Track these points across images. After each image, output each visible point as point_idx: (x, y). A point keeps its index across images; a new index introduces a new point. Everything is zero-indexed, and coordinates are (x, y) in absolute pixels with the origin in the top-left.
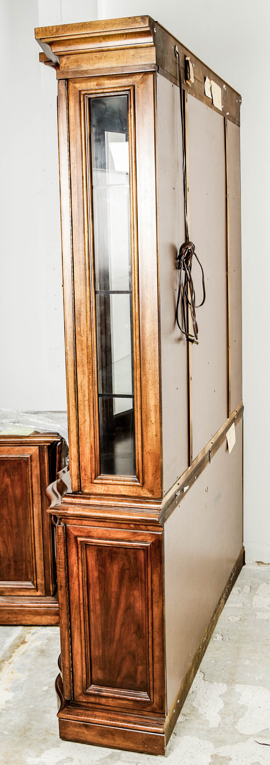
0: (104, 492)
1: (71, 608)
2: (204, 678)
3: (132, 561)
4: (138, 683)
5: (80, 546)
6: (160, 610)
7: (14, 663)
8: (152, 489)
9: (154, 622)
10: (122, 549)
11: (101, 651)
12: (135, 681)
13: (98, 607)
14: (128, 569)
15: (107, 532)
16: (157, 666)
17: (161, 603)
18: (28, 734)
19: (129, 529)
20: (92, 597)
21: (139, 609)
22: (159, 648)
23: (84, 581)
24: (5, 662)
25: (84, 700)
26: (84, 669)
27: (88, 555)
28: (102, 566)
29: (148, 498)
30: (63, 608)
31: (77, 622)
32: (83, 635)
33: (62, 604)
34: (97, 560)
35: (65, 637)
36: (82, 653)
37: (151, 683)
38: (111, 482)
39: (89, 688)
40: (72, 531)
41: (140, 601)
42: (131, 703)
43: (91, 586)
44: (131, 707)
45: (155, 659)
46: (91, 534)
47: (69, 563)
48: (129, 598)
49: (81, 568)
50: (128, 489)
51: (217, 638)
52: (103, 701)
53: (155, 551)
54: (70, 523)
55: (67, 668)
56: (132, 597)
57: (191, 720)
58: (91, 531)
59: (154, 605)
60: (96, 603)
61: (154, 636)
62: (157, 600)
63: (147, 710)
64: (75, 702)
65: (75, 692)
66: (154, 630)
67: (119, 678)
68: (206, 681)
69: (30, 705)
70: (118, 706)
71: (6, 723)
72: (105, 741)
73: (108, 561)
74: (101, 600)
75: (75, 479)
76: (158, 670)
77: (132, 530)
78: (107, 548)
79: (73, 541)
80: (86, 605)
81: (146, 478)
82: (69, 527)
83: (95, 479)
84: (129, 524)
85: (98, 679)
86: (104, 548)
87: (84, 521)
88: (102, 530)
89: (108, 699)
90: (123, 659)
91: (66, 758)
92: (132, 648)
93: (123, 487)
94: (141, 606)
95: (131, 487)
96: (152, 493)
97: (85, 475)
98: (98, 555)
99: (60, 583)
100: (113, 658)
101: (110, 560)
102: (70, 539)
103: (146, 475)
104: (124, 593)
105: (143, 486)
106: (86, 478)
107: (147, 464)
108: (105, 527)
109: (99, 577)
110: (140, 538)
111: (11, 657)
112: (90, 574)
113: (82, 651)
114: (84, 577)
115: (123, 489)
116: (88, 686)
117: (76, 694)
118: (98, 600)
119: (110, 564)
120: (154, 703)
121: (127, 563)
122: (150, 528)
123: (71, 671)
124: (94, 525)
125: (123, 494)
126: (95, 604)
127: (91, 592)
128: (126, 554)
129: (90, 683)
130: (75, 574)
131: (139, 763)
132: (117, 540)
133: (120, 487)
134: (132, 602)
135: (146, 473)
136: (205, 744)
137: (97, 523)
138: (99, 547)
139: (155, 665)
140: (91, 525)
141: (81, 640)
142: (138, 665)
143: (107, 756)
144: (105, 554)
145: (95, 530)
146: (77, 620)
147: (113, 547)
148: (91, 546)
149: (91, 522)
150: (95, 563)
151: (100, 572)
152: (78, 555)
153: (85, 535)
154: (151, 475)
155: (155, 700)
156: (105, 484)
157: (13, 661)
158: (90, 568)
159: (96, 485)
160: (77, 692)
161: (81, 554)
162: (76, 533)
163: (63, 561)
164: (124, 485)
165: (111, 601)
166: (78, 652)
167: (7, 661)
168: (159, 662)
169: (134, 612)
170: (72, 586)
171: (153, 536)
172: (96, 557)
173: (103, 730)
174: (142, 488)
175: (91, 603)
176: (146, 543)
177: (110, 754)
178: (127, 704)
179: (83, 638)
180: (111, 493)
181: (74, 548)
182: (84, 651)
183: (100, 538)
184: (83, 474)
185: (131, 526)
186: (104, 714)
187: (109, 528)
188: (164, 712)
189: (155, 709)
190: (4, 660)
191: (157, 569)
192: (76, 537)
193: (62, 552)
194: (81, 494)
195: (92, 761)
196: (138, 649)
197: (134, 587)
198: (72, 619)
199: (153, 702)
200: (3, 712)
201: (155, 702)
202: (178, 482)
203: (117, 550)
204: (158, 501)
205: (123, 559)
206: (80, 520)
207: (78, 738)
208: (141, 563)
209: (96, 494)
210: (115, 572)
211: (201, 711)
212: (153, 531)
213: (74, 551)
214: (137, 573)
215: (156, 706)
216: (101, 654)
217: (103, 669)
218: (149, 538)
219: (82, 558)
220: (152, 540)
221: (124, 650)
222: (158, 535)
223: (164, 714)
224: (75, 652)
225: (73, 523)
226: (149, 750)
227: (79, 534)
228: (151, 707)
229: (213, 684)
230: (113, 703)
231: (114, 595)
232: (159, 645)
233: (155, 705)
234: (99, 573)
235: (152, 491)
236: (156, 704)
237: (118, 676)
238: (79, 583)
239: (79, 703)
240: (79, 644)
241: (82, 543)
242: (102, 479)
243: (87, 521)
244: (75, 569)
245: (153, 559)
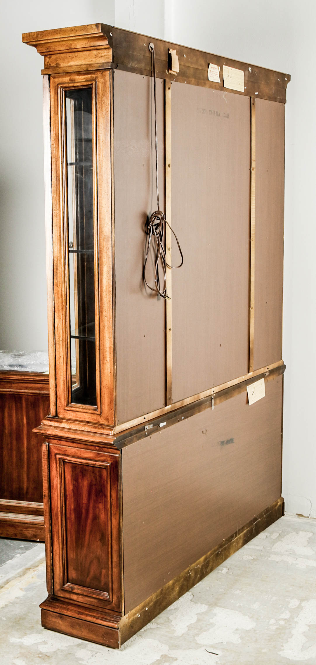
0: (74, 418)
1: (52, 515)
2: (192, 599)
3: (98, 478)
4: (103, 584)
5: (58, 462)
6: (117, 521)
7: (38, 571)
8: (107, 418)
9: (113, 531)
10: (90, 468)
11: (75, 554)
12: (100, 581)
13: (73, 516)
14: (95, 485)
15: (78, 452)
16: (115, 570)
17: (118, 516)
18: (21, 621)
19: (95, 451)
20: (69, 507)
21: (103, 520)
22: (116, 554)
23: (61, 493)
24: (31, 569)
25: (62, 596)
26: (61, 568)
27: (65, 471)
28: (76, 481)
29: (104, 425)
30: (46, 514)
31: (56, 527)
32: (60, 538)
33: (45, 511)
34: (72, 475)
35: (47, 540)
36: (60, 554)
37: (110, 584)
38: (77, 409)
39: (65, 585)
40: (53, 449)
41: (104, 513)
42: (96, 601)
43: (68, 497)
44: (95, 604)
45: (114, 564)
46: (67, 453)
47: (51, 476)
48: (95, 509)
49: (59, 481)
50: (90, 417)
51: (222, 571)
52: (74, 597)
53: (114, 470)
54: (52, 443)
55: (49, 566)
56: (98, 509)
57: (162, 628)
58: (66, 450)
59: (113, 518)
60: (72, 513)
61: (113, 543)
62: (114, 513)
63: (107, 608)
64: (55, 597)
65: (55, 587)
66: (113, 539)
67: (88, 578)
68: (192, 602)
69: (34, 602)
70: (86, 603)
71: (8, 612)
72: (74, 632)
73: (80, 477)
74: (75, 509)
75: (53, 405)
76: (115, 574)
77: (97, 451)
78: (80, 466)
79: (53, 457)
80: (64, 513)
81: (103, 407)
82: (50, 445)
83: (67, 406)
84: (95, 446)
85: (73, 578)
86: (77, 465)
87: (62, 442)
88: (75, 450)
89: (79, 596)
90: (91, 562)
91: (42, 642)
92: (98, 553)
93: (87, 414)
94: (104, 518)
95: (92, 415)
96: (108, 421)
97: (60, 403)
98: (72, 471)
99: (45, 493)
100: (84, 561)
101: (81, 476)
102: (51, 455)
103: (104, 405)
104: (91, 505)
105: (101, 414)
106: (61, 406)
107: (104, 396)
108: (77, 448)
109: (73, 491)
110: (102, 458)
111: (38, 566)
112: (67, 488)
113: (59, 552)
114: (61, 489)
115: (87, 416)
116: (64, 583)
117: (56, 590)
118: (73, 510)
119: (82, 480)
120: (112, 602)
121: (94, 480)
122: (110, 450)
123: (52, 569)
124: (69, 445)
125: (87, 420)
126: (70, 513)
127: (68, 502)
128: (93, 472)
129: (66, 581)
130: (55, 485)
131: (99, 652)
132: (86, 459)
133: (84, 414)
134: (97, 513)
135: (103, 404)
136: (162, 647)
137: (72, 444)
138: (73, 464)
139: (113, 569)
140: (68, 445)
141: (59, 543)
142: (102, 568)
143: (76, 644)
144: (78, 470)
145: (70, 449)
146: (56, 526)
147: (83, 465)
148: (68, 463)
149: (66, 442)
150: (71, 477)
151: (74, 486)
152: (57, 470)
153: (62, 453)
154: (107, 406)
155: (114, 599)
156: (74, 411)
158: (67, 482)
159: (67, 411)
160: (56, 587)
161: (59, 469)
162: (56, 451)
163: (47, 474)
164: (87, 413)
165: (82, 511)
166: (57, 553)
167: (33, 569)
168: (116, 566)
169: (99, 522)
170: (53, 496)
171: (112, 457)
172: (72, 473)
173: (74, 622)
174: (101, 417)
175: (68, 512)
176: (106, 463)
177: (79, 644)
178: (93, 601)
179: (60, 541)
180: (78, 419)
181: (55, 463)
182: (61, 552)
183: (73, 457)
184: (58, 402)
185: (97, 448)
186: (75, 609)
187: (81, 448)
188: (120, 611)
189: (113, 607)
191: (115, 486)
192: (56, 454)
193: (46, 467)
194: (56, 419)
195: (62, 646)
196: (103, 555)
197: (99, 500)
198: (53, 525)
199: (111, 601)
200: (10, 604)
201: (113, 602)
202: (145, 416)
203: (87, 468)
204: (111, 428)
205: (91, 475)
206: (60, 440)
207: (55, 628)
208: (104, 480)
209: (67, 419)
210: (85, 487)
211: (173, 623)
212: (113, 453)
213: (54, 466)
214: (102, 489)
215: (115, 606)
216: (75, 557)
217: (76, 570)
218: (109, 459)
219: (60, 473)
220: (111, 460)
221: (92, 555)
222: (116, 457)
223: (121, 613)
224: (55, 553)
225: (54, 443)
226: (107, 643)
227: (58, 452)
228: (110, 605)
229: (196, 605)
230: (82, 599)
231: (84, 506)
232: (116, 552)
233: (113, 605)
234: (73, 487)
235: (107, 419)
236: (114, 603)
237: (87, 577)
238: (58, 493)
239: (58, 598)
240: (58, 546)
241: (60, 460)
242: (71, 407)
243: (64, 442)
244: (55, 481)
245: (112, 477)
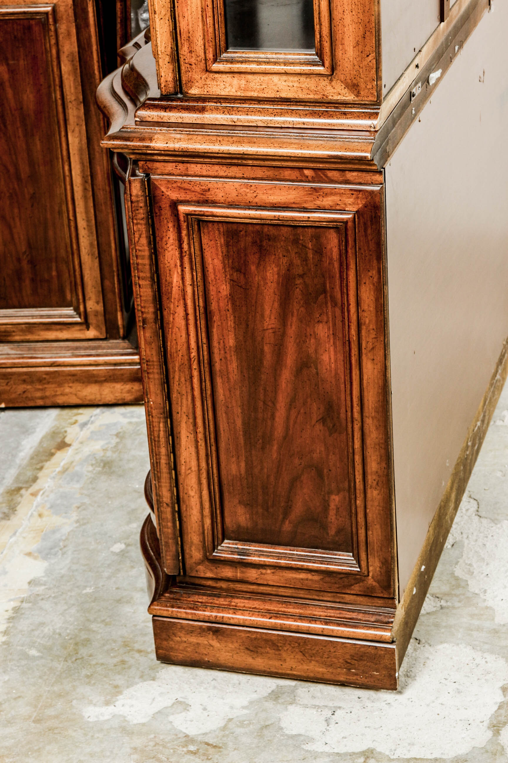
0: (239, 94)
1: (171, 370)
2: (478, 511)
3: (310, 255)
4: (332, 532)
5: (184, 225)
6: (379, 366)
7: (43, 493)
8: (355, 81)
9: (366, 394)
10: (284, 230)
11: (243, 464)
12: (324, 527)
13: (234, 366)
14: (301, 276)
15: (248, 191)
16: (374, 494)
17: (382, 353)
18: (83, 652)
19: (301, 181)
20: (219, 343)
21: (330, 367)
22: (377, 453)
23: (197, 308)
24: (23, 491)
25: (209, 575)
26: (207, 505)
27: (204, 247)
28: (239, 271)
29: (345, 104)
30: (151, 371)
31: (184, 401)
32: (200, 429)
33: (147, 361)
34: (227, 256)
35: (159, 437)
36: (199, 470)
37: (362, 532)
38: (254, 67)
39: (219, 548)
40: (163, 189)
41: (332, 349)
42: (316, 578)
43: (216, 318)
44: (316, 586)
45: (370, 479)
46: (210, 196)
47: (161, 266)
48: (305, 342)
49: (190, 276)
50: (296, 84)
51: (505, 421)
52: (252, 574)
53: (365, 230)
54: (159, 171)
55: (167, 504)
56: (313, 340)
57: (454, 608)
58: (209, 189)
59: (364, 357)
60: (228, 356)
61: (366, 427)
62: (370, 345)
63: (352, 592)
64: (188, 579)
65: (187, 556)
66: (366, 414)
67: (287, 522)
68: (482, 520)
69: (85, 587)
70: (287, 585)
71: (33, 630)
72: (259, 663)
73: (253, 258)
74: (238, 349)
75: (166, 62)
76: (376, 504)
77: (309, 182)
78: (251, 228)
79: (167, 212)
80: (206, 361)
81: (339, 54)
82: (157, 180)
83: (215, 61)
84: (301, 169)
85: (239, 526)
86: (242, 226)
87: (193, 166)
88: (237, 185)
89: (264, 571)
90: (295, 481)
91: (173, 704)
92: (315, 456)
93: (284, 78)
94: (332, 361)
95: (303, 79)
96: (356, 92)
97: (191, 52)
98: (227, 245)
99: (142, 312)
100: (272, 478)
101: (257, 256)
102: (160, 208)
103: (341, 47)
104: (292, 330)
105: (333, 74)
106: (193, 61)
107: (342, 19)
108: (243, 178)
109: (232, 297)
110: (328, 201)
111: (35, 479)
112: (212, 290)
113: (199, 466)
114: (196, 297)
115: (284, 83)
116: (216, 543)
117: (189, 562)
118: (233, 349)
119: (258, 265)
120: (368, 575)
121: (297, 261)
122: (350, 175)
123: (176, 511)
124: (216, 174)
125: (284, 95)
126: (226, 358)
127: (215, 331)
128: (296, 241)
129: (220, 536)
130: (175, 291)
131: (340, 708)
132: (275, 207)
133: (275, 78)
134: (311, 350)
135: (338, 43)
136: (486, 662)
137: (224, 168)
138: (230, 226)
139: (369, 491)
140: (210, 173)
141: (197, 442)
142: (330, 493)
143: (266, 694)
144: (246, 241)
145: (220, 185)
146: (184, 397)
147: (263, 224)
148: (210, 225)
149: (208, 167)
150: (223, 262)
151: (234, 283)
152: (181, 247)
153: (194, 198)
154: (352, 47)
155: (371, 569)
156: (240, 73)
157: (40, 490)
158: (211, 277)
159: (217, 76)
160: (191, 557)
161: (189, 244)
162: (174, 195)
163: (147, 261)
164: (286, 73)
165: (262, 351)
166: (190, 468)
167: (27, 488)
168: (377, 484)
169: (317, 373)
170: (171, 319)
171: (360, 196)
172: (224, 250)
173: (255, 639)
174: (331, 80)
175: (217, 357)
176: (341, 214)
177: (273, 691)
178: (307, 579)
179: (200, 436)
180: (255, 94)
181: (171, 229)
182: (203, 464)
183: (231, 205)
184: (184, 51)
185: (306, 172)
186: (256, 604)
187: (253, 179)
188: (392, 596)
189: (372, 589)
190: (20, 489)
191: (370, 274)
192: (174, 205)
193: (144, 241)
194: (181, 100)
195: (232, 708)
196: (330, 457)
197: (318, 316)
198: (174, 396)
199: (366, 573)
200: (25, 605)
201: (371, 574)
202: (416, 62)
203: (273, 231)
204: (369, 111)
205: (288, 251)
206: (183, 162)
207: (198, 659)
208: (331, 259)
209: (219, 99)
210: (269, 284)
211: (474, 586)
212: (360, 184)
213: (171, 236)
214: (324, 285)
215: (374, 584)
216: (243, 471)
217: (248, 504)
218: (351, 200)
219: (190, 254)
220: (358, 204)
221: (297, 461)
222: (372, 192)
223: (393, 598)
224: (183, 469)
225: (166, 172)
226: (361, 679)
227: (182, 196)
228: (361, 584)
229: (499, 526)
230: (276, 578)
231: (269, 336)
232: (377, 447)
233: (370, 581)
234: (232, 287)
235: (354, 87)
236: (373, 577)
237: (284, 518)
238: (186, 310)
239: (197, 581)
240: (193, 450)
241: (189, 217)
242: (232, 61)
243: (199, 165)
244: (176, 279)
245: (360, 249)
